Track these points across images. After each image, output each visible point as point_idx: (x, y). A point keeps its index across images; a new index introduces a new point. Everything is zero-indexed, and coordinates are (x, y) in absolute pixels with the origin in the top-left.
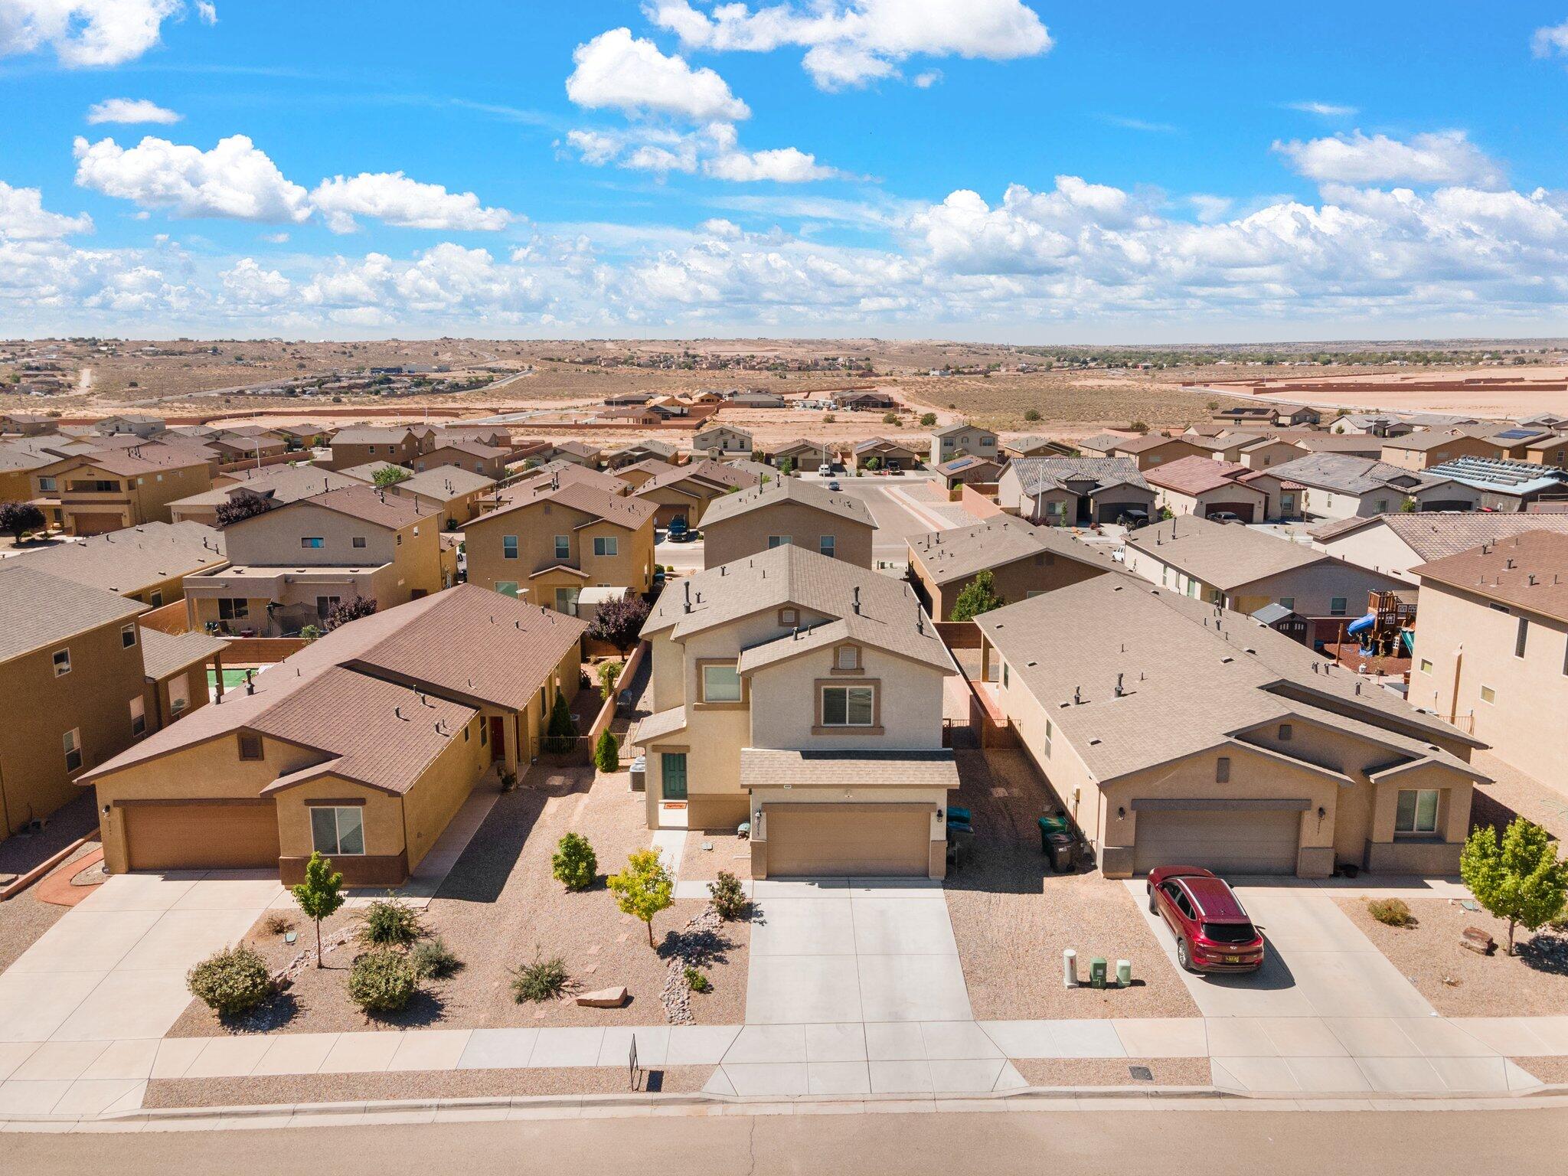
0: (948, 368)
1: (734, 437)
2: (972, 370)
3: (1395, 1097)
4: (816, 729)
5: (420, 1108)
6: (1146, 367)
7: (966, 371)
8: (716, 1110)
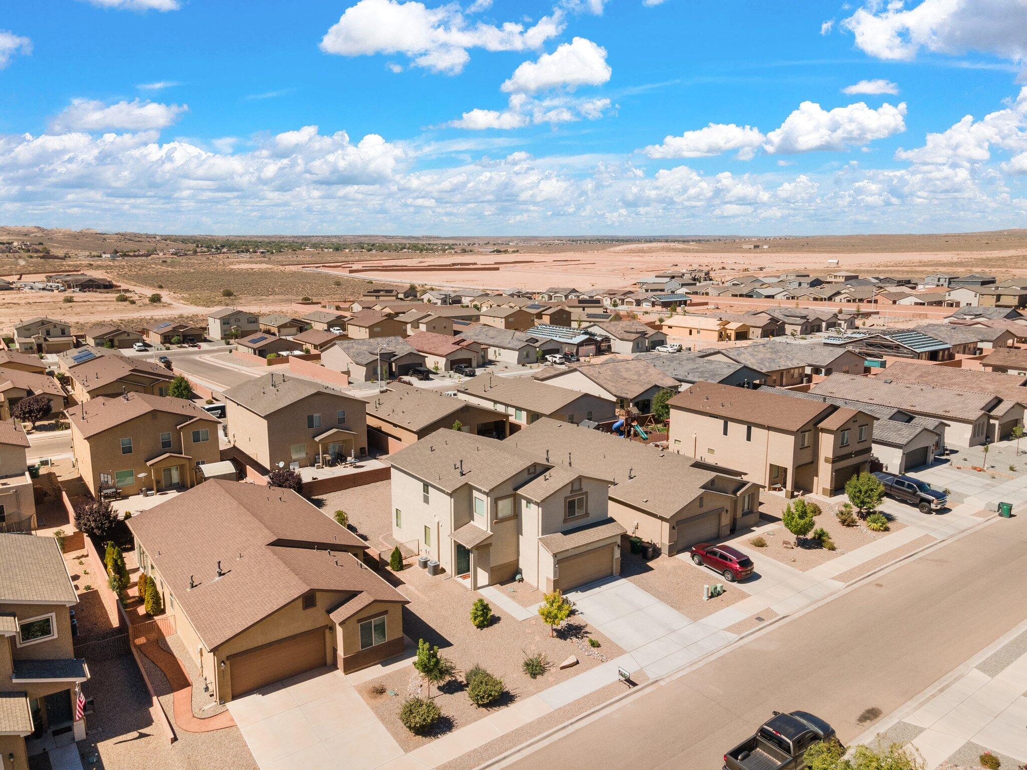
0: (117, 252)
1: (55, 327)
2: (136, 253)
3: (818, 601)
4: (565, 521)
5: (564, 728)
6: (262, 253)
7: (131, 254)
8: (662, 683)
